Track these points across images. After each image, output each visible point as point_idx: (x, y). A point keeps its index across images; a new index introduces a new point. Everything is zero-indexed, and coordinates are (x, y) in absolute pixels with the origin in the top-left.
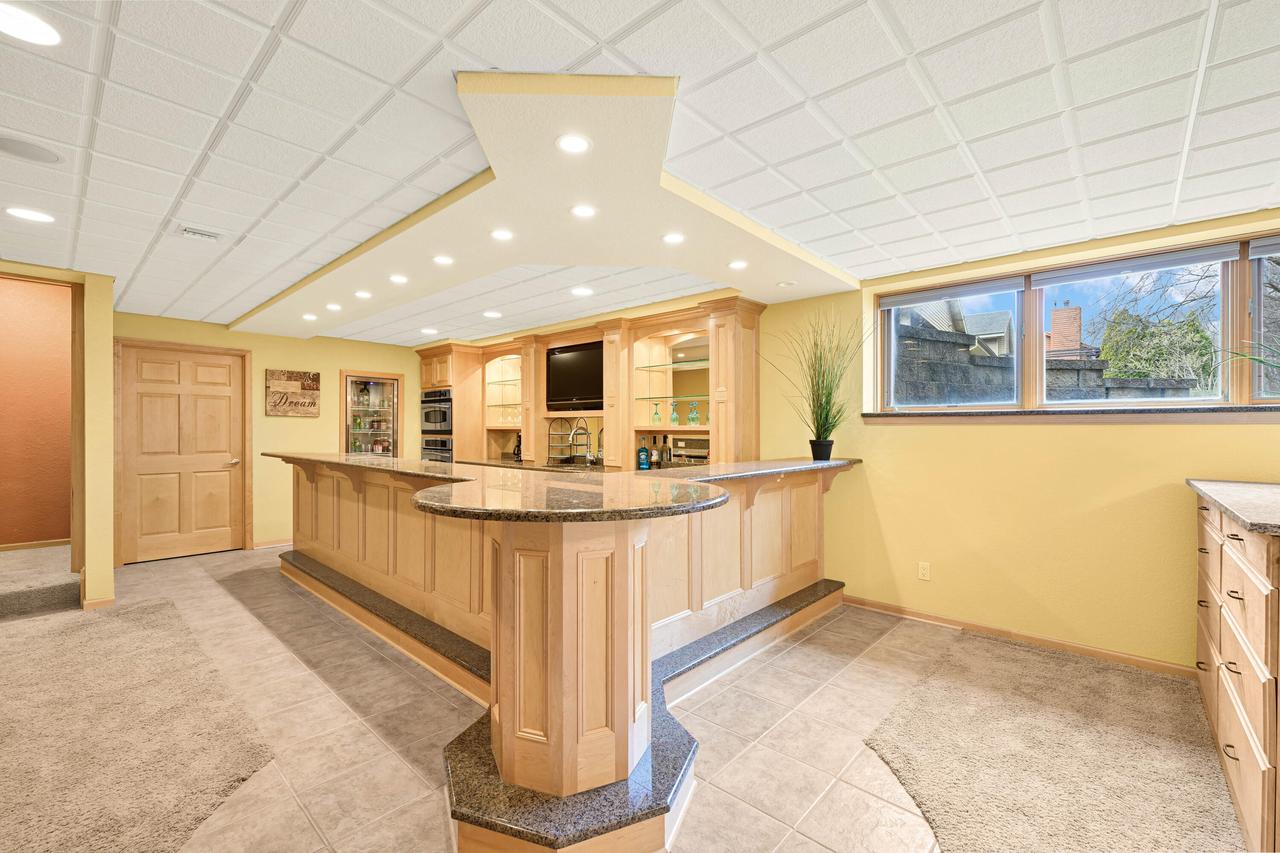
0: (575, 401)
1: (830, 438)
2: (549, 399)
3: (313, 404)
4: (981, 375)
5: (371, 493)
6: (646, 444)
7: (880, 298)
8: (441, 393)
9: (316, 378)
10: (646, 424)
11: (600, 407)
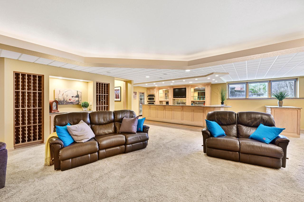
0: (179, 96)
1: (224, 102)
2: (173, 96)
3: (136, 97)
4: (236, 93)
5: (166, 109)
6: (193, 103)
7: (228, 84)
8: (153, 95)
9: (136, 93)
10: (193, 100)
11: (186, 97)
